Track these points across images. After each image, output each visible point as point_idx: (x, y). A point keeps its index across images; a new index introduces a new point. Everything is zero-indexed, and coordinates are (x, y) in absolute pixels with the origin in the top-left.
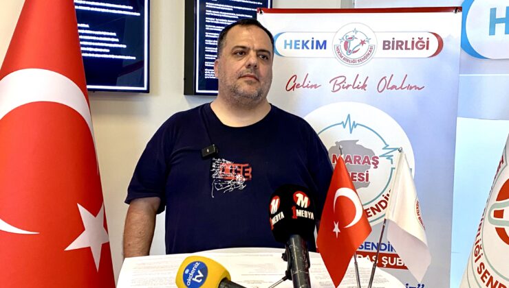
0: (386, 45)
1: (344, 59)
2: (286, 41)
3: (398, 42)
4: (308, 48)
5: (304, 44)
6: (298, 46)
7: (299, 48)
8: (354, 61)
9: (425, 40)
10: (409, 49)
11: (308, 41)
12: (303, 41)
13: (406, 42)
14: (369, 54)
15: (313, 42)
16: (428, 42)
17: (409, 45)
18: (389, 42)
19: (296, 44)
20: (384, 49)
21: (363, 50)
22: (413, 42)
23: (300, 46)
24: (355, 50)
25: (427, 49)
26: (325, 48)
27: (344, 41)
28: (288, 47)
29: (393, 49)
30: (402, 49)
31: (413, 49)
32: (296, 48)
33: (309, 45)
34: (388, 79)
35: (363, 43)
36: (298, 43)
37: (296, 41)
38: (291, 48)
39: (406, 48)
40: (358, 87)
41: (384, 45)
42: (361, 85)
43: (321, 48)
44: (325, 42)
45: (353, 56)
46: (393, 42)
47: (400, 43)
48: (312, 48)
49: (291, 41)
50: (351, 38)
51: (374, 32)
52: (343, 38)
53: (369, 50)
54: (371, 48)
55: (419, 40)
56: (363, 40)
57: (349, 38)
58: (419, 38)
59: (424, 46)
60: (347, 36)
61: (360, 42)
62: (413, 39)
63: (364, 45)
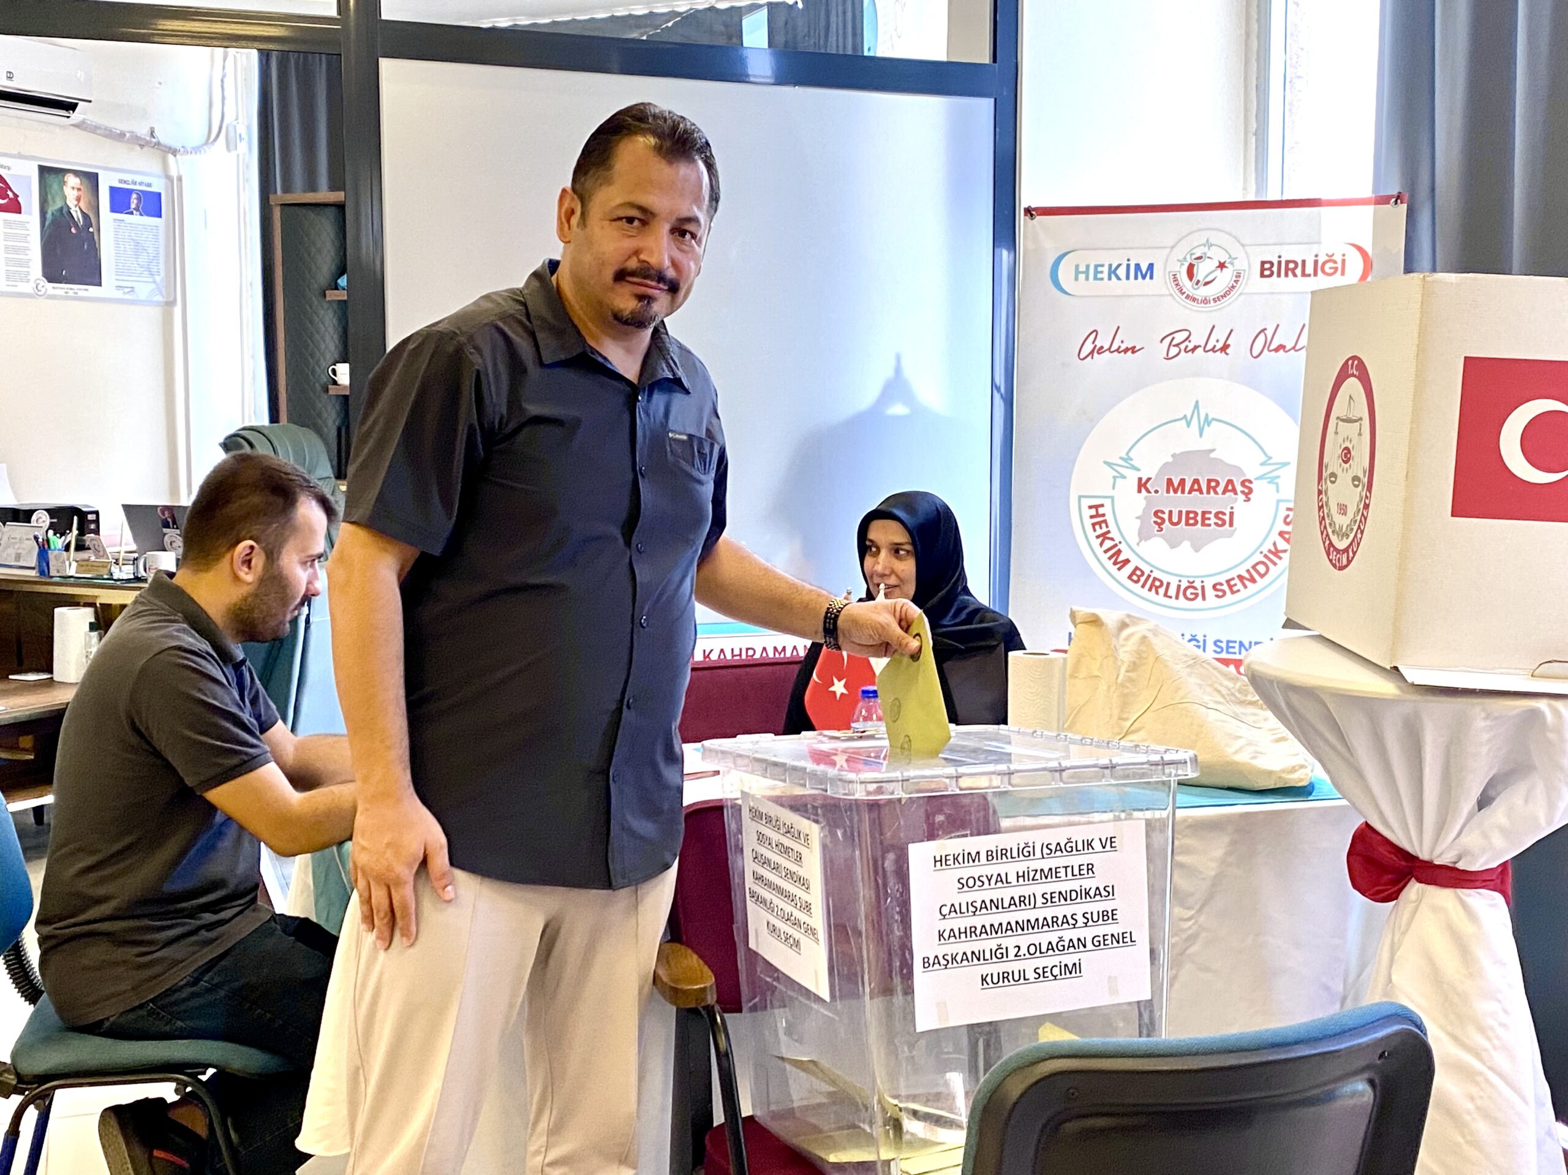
0: (1266, 269)
1: (1188, 297)
2: (1077, 267)
3: (1288, 262)
4: (1119, 278)
5: (1113, 272)
6: (1099, 276)
7: (1102, 279)
8: (1205, 301)
10: (1309, 275)
11: (1119, 265)
12: (1110, 266)
13: (1304, 262)
14: (1233, 287)
15: (1128, 266)
16: (1344, 261)
17: (1309, 269)
18: (1272, 264)
19: (1096, 272)
20: (1262, 275)
21: (1224, 278)
23: (1105, 275)
24: (1208, 279)
25: (1343, 273)
26: (1151, 277)
27: (1186, 265)
28: (1082, 277)
29: (1279, 275)
30: (1295, 275)
32: (1096, 278)
33: (1122, 272)
34: (1269, 333)
35: (1222, 266)
36: (1100, 269)
37: (1096, 266)
38: (1087, 279)
39: (1304, 274)
40: (1213, 350)
41: (1263, 270)
42: (1219, 345)
43: (1144, 277)
44: (1151, 267)
45: (1203, 292)
46: (1280, 263)
47: (1291, 266)
48: (1128, 278)
49: (1088, 267)
50: (1200, 258)
51: (1243, 245)
52: (1185, 258)
53: (1234, 278)
54: (1238, 276)
55: (1327, 258)
56: (1222, 261)
57: (1197, 259)
58: (1327, 255)
59: (1336, 269)
60: (1192, 254)
61: (1217, 264)
62: (1316, 256)
63: (1224, 269)
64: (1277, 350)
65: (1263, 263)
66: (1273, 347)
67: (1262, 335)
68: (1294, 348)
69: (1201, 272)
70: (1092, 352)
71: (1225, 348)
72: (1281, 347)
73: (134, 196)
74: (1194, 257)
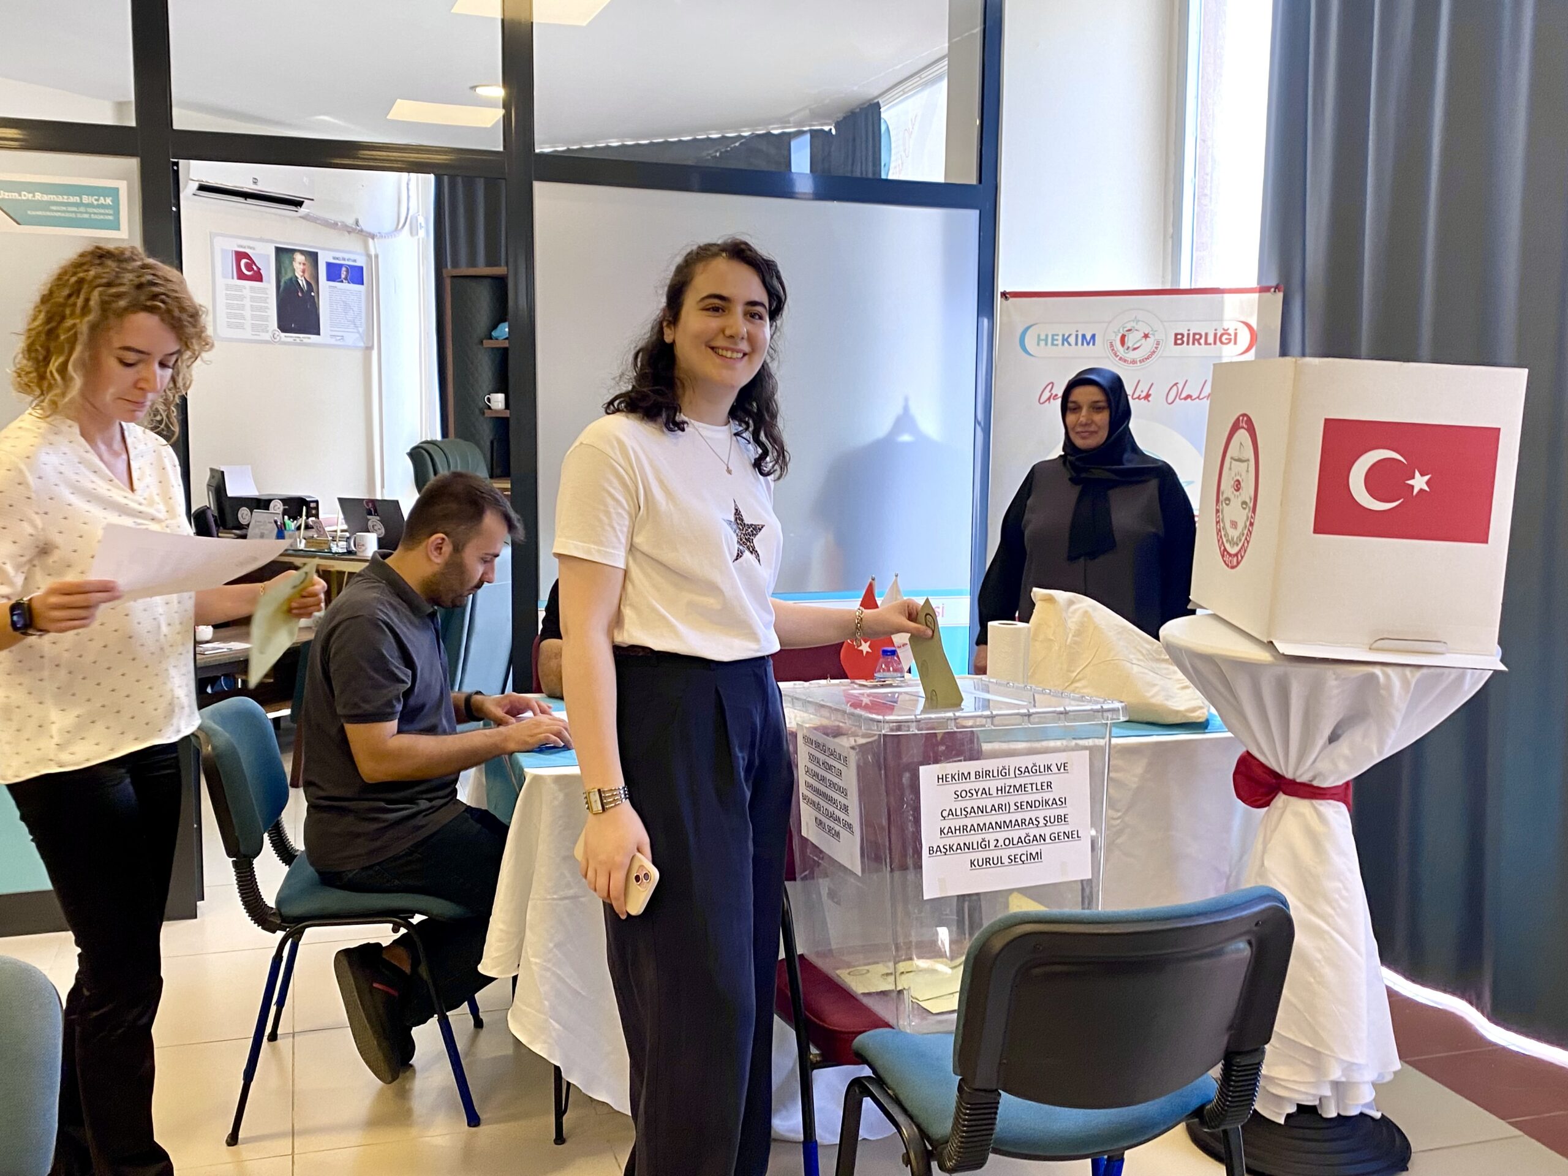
0: (1178, 339)
1: (1121, 359)
2: (1039, 336)
3: (1194, 334)
4: (1069, 344)
5: (1065, 340)
6: (1055, 342)
7: (1057, 345)
8: (1134, 362)
9: (1232, 332)
10: (1210, 344)
11: (1070, 335)
12: (1063, 335)
13: (1206, 334)
14: (1154, 352)
15: (1077, 336)
16: (1236, 334)
17: (1211, 340)
18: (1183, 335)
19: (1053, 340)
20: (1176, 344)
21: (1148, 346)
22: (1215, 335)
23: (1060, 342)
24: (1135, 346)
25: (1235, 343)
26: (1094, 344)
27: (1120, 335)
28: (1042, 343)
29: (1188, 344)
30: (1200, 344)
31: (1215, 343)
32: (1053, 344)
33: (1072, 340)
34: (1180, 386)
35: (1146, 336)
36: (1056, 337)
37: (1053, 336)
38: (1046, 344)
39: (1206, 343)
40: (1139, 398)
41: (1176, 339)
42: (1143, 395)
43: (1088, 344)
44: (1093, 336)
45: (1132, 355)
46: (1188, 335)
47: (1197, 337)
48: (1076, 344)
49: (1047, 336)
50: (1129, 330)
51: (1161, 321)
52: (1119, 330)
53: (1155, 346)
54: (1158, 344)
55: (1223, 332)
56: (1146, 333)
57: (1128, 331)
58: (1224, 329)
59: (1230, 340)
60: (1124, 328)
61: (1143, 335)
62: (1216, 330)
63: (1148, 339)
64: (1186, 398)
65: (1176, 335)
66: (1183, 396)
67: (1175, 388)
68: (1198, 397)
69: (1130, 341)
70: (1049, 399)
71: (1147, 396)
72: (1189, 397)
73: (344, 269)
74: (1126, 329)
